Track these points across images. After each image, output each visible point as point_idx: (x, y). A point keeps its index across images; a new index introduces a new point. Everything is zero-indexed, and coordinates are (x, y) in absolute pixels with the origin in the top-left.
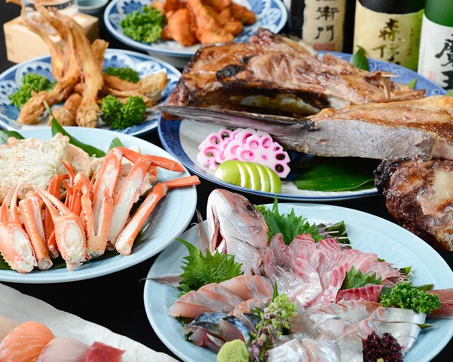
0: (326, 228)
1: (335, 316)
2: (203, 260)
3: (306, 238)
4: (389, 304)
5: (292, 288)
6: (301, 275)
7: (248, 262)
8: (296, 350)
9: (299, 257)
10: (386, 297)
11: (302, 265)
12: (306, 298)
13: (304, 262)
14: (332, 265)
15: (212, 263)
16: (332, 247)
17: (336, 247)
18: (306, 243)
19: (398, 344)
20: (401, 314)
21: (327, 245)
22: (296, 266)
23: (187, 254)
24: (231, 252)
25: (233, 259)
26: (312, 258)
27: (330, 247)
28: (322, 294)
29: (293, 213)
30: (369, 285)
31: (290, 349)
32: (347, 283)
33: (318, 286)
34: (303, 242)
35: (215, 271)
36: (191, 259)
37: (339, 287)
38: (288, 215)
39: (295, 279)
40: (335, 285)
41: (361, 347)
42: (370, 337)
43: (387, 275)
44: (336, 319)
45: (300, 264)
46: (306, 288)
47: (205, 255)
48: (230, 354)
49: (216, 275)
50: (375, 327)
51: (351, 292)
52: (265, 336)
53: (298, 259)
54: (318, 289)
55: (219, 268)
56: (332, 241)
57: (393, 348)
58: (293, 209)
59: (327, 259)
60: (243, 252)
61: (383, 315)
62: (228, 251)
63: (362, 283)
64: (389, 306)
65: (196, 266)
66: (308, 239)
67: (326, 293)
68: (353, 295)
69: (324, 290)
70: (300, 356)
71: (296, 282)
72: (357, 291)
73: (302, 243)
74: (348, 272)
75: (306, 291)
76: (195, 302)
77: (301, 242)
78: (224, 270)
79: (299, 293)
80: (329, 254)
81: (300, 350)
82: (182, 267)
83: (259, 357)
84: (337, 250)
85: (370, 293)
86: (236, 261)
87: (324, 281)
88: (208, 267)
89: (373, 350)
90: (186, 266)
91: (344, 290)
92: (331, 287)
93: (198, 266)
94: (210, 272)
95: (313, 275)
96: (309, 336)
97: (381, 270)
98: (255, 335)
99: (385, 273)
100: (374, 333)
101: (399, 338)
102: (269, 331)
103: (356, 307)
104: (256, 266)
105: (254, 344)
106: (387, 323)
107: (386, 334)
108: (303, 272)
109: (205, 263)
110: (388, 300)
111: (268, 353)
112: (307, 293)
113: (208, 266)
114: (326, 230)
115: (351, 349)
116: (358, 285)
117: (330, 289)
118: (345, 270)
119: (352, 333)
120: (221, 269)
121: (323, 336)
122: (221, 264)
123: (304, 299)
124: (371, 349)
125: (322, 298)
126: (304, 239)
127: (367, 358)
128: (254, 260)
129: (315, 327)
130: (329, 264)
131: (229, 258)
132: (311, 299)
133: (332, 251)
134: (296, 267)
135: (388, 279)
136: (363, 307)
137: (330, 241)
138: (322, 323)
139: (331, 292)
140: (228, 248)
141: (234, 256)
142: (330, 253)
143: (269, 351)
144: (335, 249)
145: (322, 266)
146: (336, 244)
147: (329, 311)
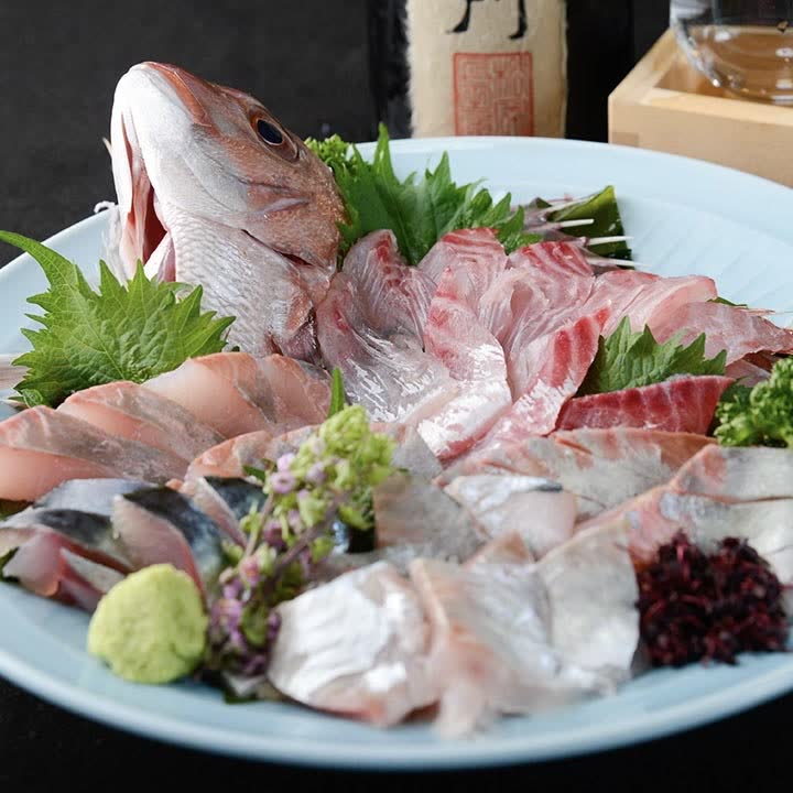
0: (550, 210)
1: (542, 482)
2: (92, 305)
3: (477, 240)
4: (743, 435)
5: (412, 399)
6: (444, 354)
7: (254, 313)
8: (378, 599)
9: (439, 294)
10: (732, 410)
11: (450, 321)
12: (450, 427)
13: (457, 310)
14: (555, 318)
15: (123, 315)
16: (565, 266)
17: (575, 268)
18: (474, 253)
19: (772, 577)
20: (785, 468)
21: (548, 262)
22: (429, 327)
23: (43, 286)
24: (188, 274)
25: (198, 301)
26: (486, 300)
27: (557, 268)
28: (506, 412)
29: (443, 167)
30: (679, 378)
31: (358, 600)
32: (603, 375)
33: (498, 387)
34: (465, 252)
35: (133, 341)
36: (53, 303)
37: (570, 387)
38: (428, 174)
39: (423, 369)
40: (557, 382)
41: (629, 588)
42: (666, 552)
43: (748, 344)
44: (543, 489)
45: (440, 320)
46: (458, 395)
47: (95, 286)
48: (133, 621)
49: (137, 356)
50: (688, 518)
51: (612, 402)
52: (273, 553)
53: (437, 302)
54: (496, 395)
55: (146, 331)
56: (565, 250)
57: (750, 589)
58: (445, 156)
59: (540, 302)
60: (236, 276)
61: (720, 475)
62: (178, 269)
63: (654, 372)
64: (745, 443)
65: (71, 327)
66: (485, 244)
67: (522, 406)
68: (620, 412)
69: (515, 396)
70: (393, 624)
71: (426, 381)
72: (634, 398)
73: (459, 255)
74: (607, 336)
75: (453, 404)
76: (43, 446)
77: (456, 252)
78: (164, 337)
79: (431, 412)
80: (548, 287)
81: (396, 602)
82: (26, 332)
83: (241, 629)
84: (580, 274)
85: (680, 405)
86: (208, 304)
87: (520, 371)
88: (110, 329)
89: (673, 597)
90: (37, 327)
91: (587, 398)
92: (541, 389)
93: (78, 328)
94: (117, 346)
95: (488, 353)
96: (443, 554)
97: (727, 327)
98: (237, 550)
99: (741, 339)
100: (680, 539)
101: (777, 556)
102: (285, 534)
103: (623, 451)
104: (288, 325)
105: (230, 581)
106: (735, 501)
107: (731, 543)
108: (452, 344)
109: (101, 315)
110: (739, 422)
111: (279, 617)
112: (456, 411)
113: (109, 327)
114: (550, 217)
115: (592, 595)
116: (640, 381)
117: (537, 394)
118: (596, 331)
119: (597, 536)
120: (154, 334)
121: (489, 551)
122: (154, 316)
123: (442, 430)
124: (666, 594)
125: (508, 424)
126: (468, 243)
127: (651, 627)
128: (276, 305)
129: (463, 518)
130: (544, 319)
131: (180, 296)
132: (469, 431)
133: (559, 276)
134: (430, 329)
135: (751, 358)
136: (650, 451)
137: (556, 250)
138: (492, 509)
139: (539, 404)
140: (177, 260)
141: (200, 290)
142: (553, 284)
143: (286, 608)
144: (574, 271)
145: (522, 325)
146: (580, 258)
147: (522, 464)
